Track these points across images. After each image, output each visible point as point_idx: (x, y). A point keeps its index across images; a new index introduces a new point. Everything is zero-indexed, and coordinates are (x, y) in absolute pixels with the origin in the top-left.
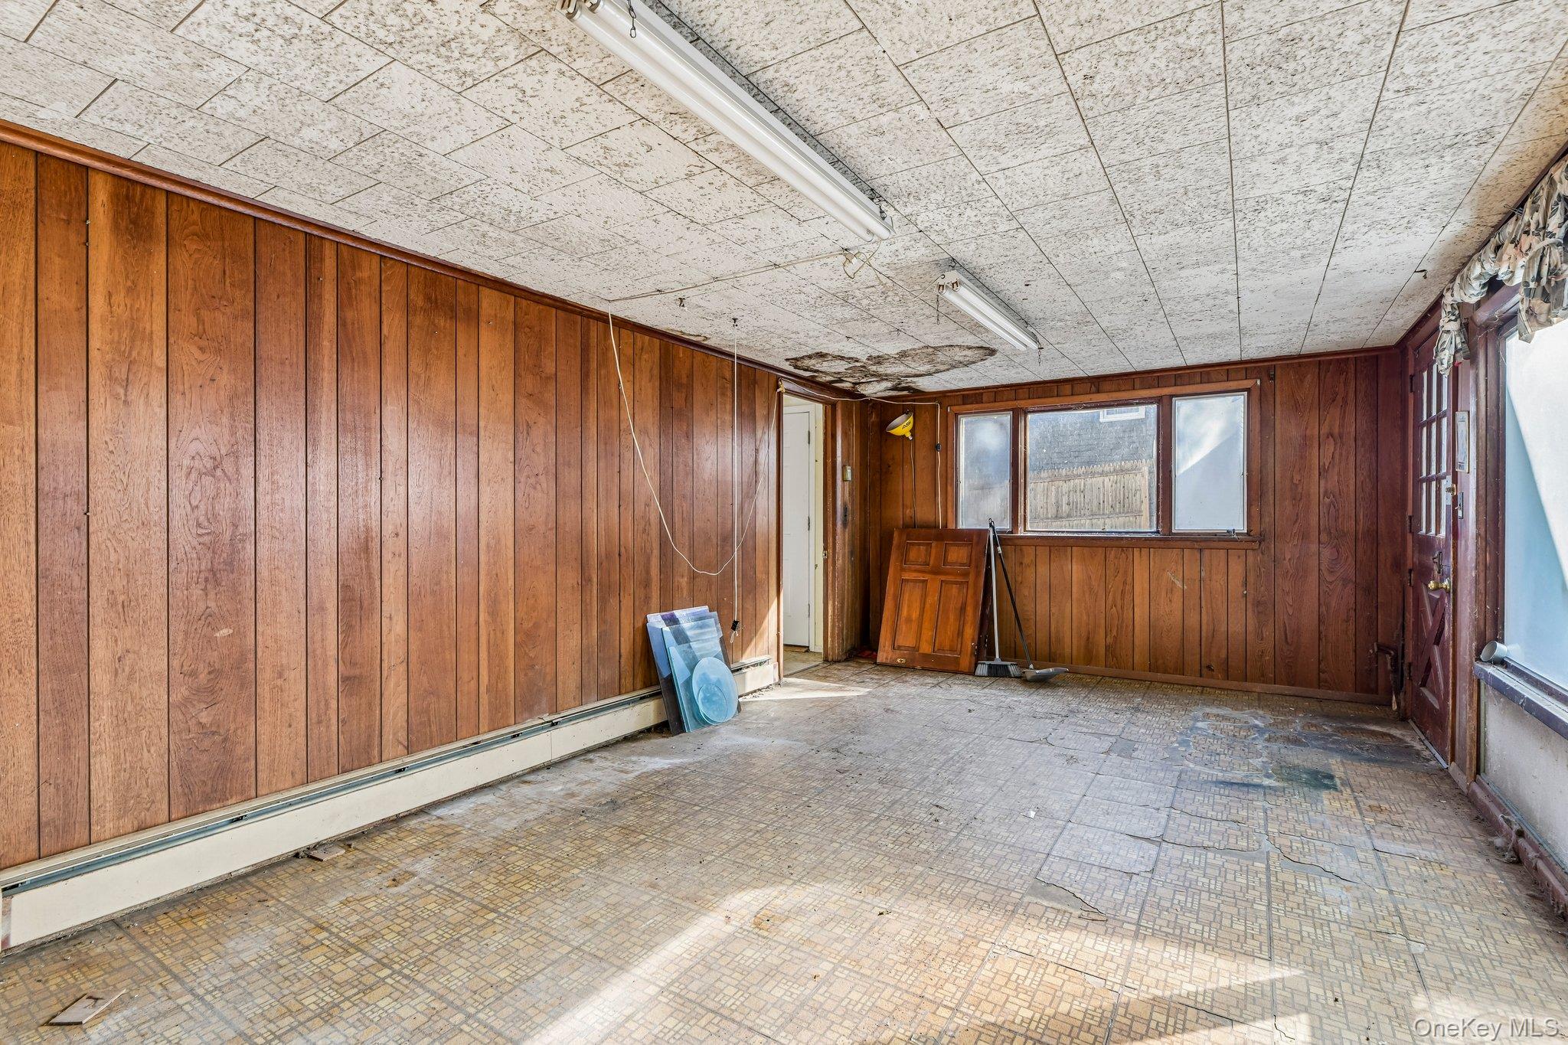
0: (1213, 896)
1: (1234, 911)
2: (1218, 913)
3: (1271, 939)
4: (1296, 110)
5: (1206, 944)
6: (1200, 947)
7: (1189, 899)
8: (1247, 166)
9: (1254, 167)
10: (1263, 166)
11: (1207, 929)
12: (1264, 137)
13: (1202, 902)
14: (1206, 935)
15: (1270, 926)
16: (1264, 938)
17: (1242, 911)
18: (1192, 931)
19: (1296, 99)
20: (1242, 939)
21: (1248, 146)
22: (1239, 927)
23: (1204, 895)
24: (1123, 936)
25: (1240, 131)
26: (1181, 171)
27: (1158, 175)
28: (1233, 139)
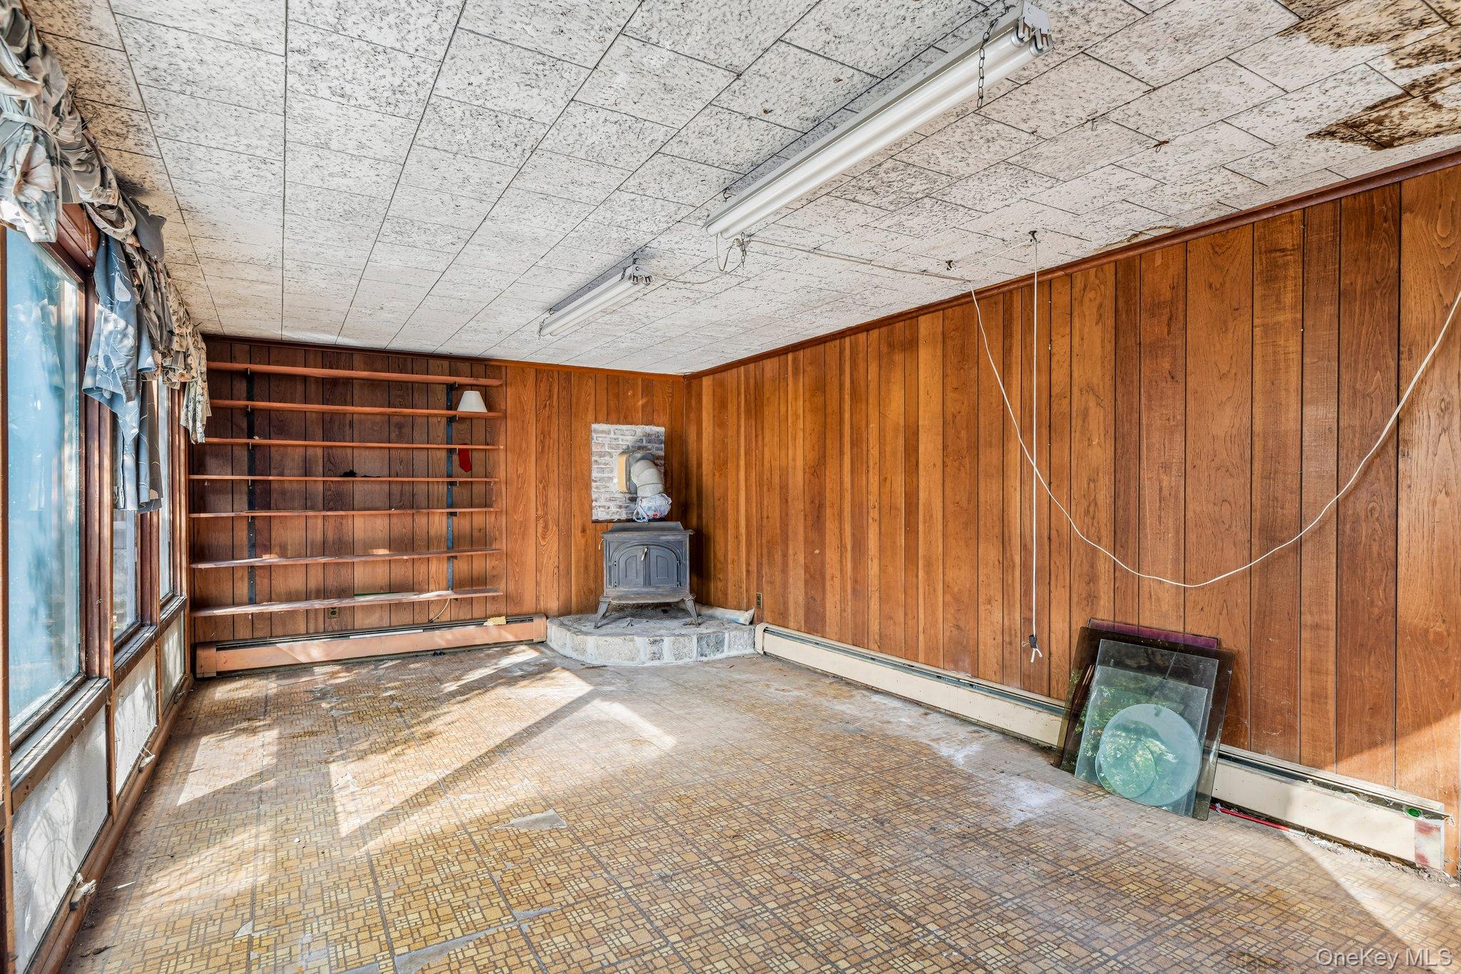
0: (431, 885)
1: (408, 880)
2: (419, 871)
3: (372, 871)
4: (346, 181)
5: (417, 844)
6: (420, 841)
7: (447, 871)
8: (393, 154)
9: (388, 152)
10: (379, 148)
11: (422, 855)
12: (373, 173)
13: (436, 874)
14: (420, 850)
15: (375, 882)
16: (378, 870)
17: (401, 883)
18: (431, 848)
19: (345, 188)
20: (394, 861)
21: (386, 170)
22: (399, 869)
23: (438, 881)
24: (471, 822)
25: (387, 185)
26: (447, 175)
27: (467, 179)
28: (396, 181)
